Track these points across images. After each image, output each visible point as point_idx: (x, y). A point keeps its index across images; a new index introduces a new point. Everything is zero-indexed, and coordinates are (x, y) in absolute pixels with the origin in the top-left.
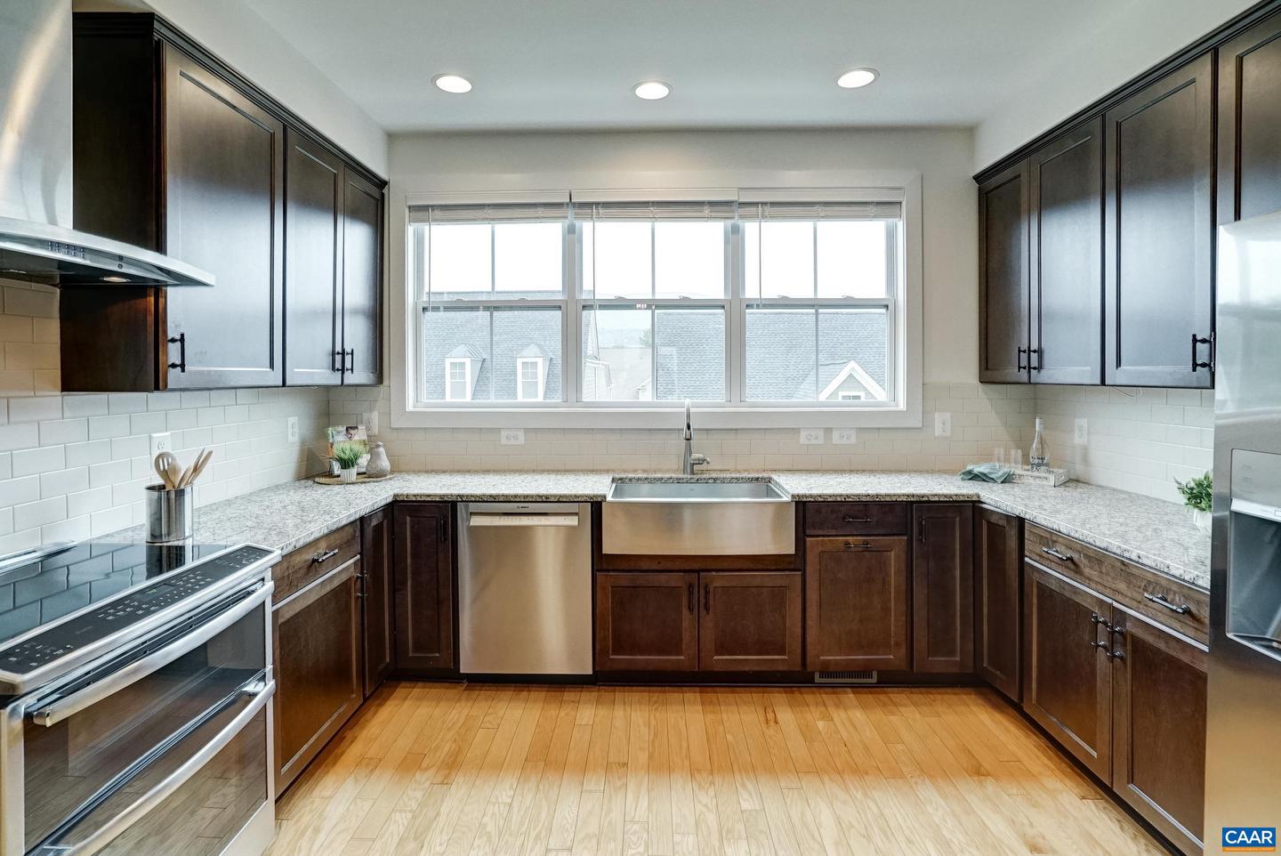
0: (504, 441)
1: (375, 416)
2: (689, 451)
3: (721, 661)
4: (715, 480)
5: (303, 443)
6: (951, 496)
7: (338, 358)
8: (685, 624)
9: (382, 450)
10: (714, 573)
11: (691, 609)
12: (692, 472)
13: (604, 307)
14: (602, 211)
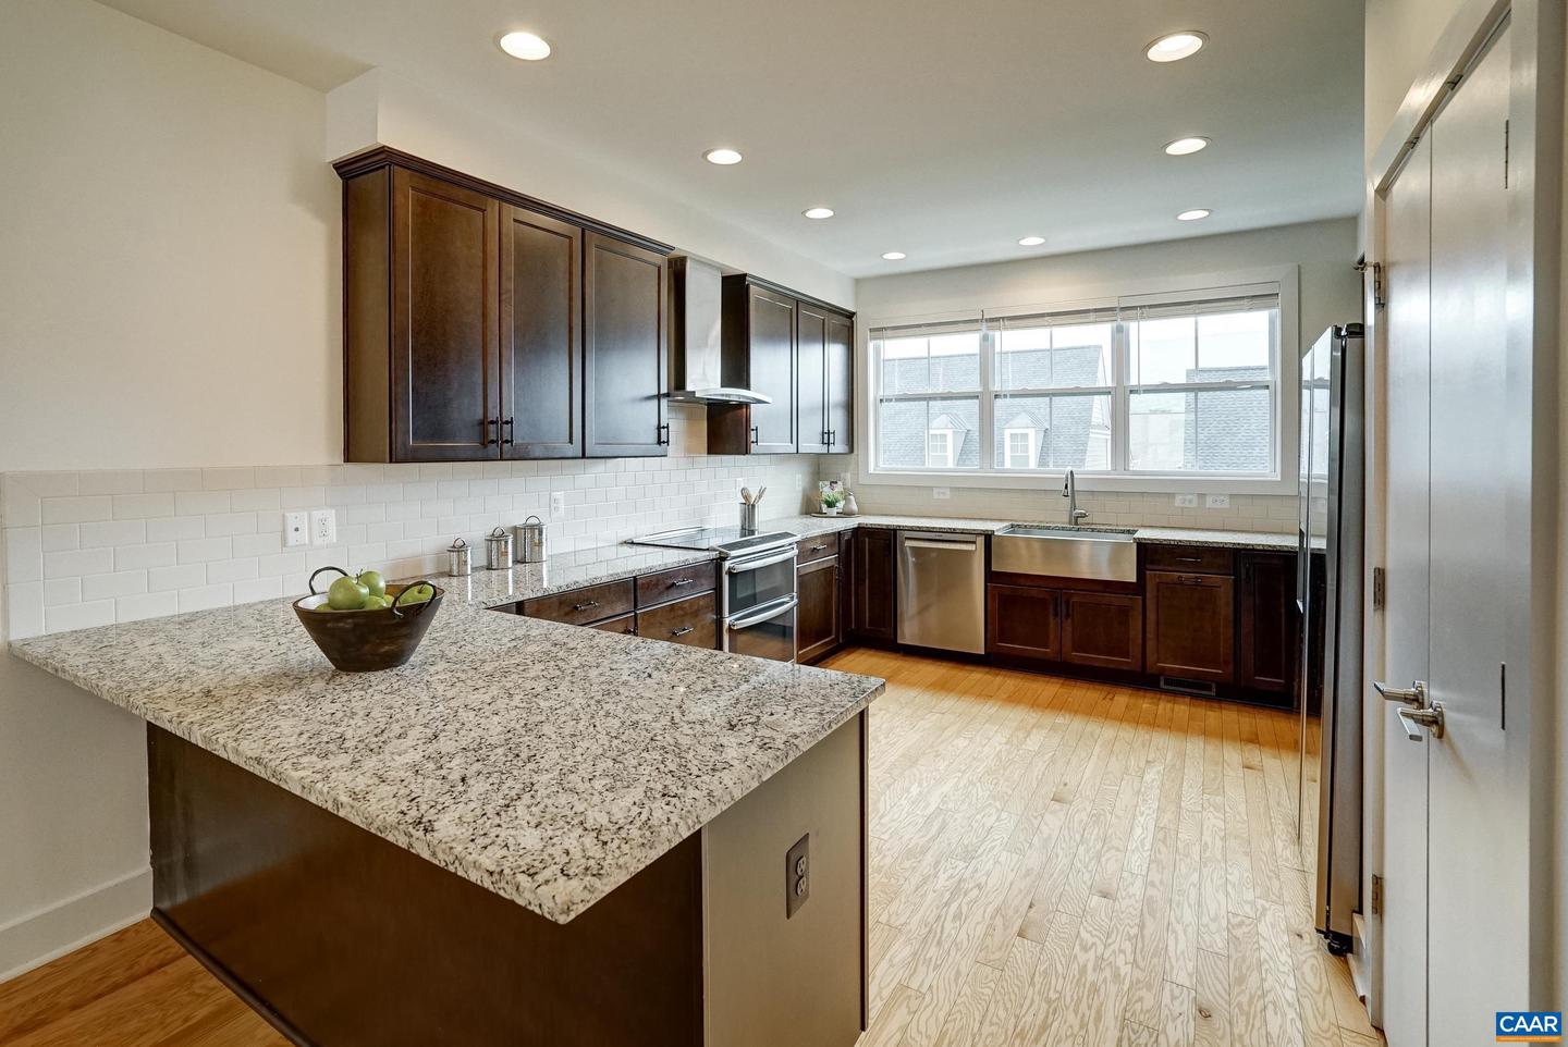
0: (936, 496)
1: (849, 475)
2: (1074, 507)
3: (1078, 656)
4: (1093, 530)
5: (804, 491)
6: (1275, 546)
7: (826, 436)
8: (1051, 626)
9: (852, 497)
10: (1072, 591)
11: (1056, 615)
12: (1076, 524)
13: (1012, 396)
14: (1007, 323)
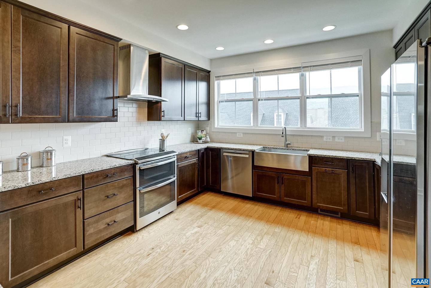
0: (238, 136)
1: (208, 128)
2: (286, 140)
3: (286, 199)
4: (293, 149)
5: (192, 134)
7: (197, 114)
8: (276, 187)
9: (208, 136)
10: (284, 174)
11: (278, 183)
12: (287, 147)
13: (265, 100)
14: (262, 73)
